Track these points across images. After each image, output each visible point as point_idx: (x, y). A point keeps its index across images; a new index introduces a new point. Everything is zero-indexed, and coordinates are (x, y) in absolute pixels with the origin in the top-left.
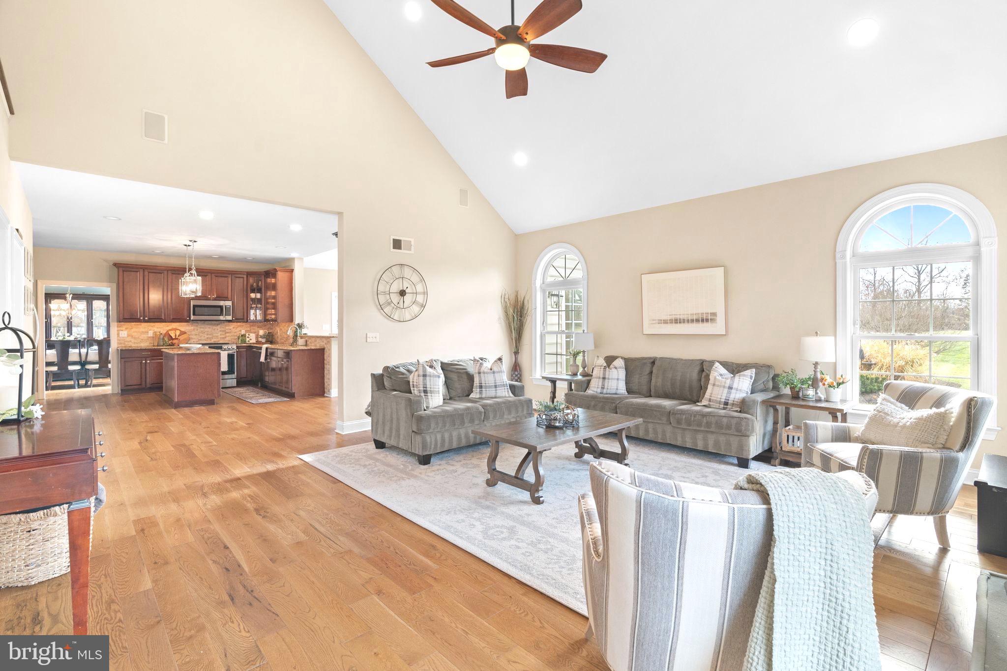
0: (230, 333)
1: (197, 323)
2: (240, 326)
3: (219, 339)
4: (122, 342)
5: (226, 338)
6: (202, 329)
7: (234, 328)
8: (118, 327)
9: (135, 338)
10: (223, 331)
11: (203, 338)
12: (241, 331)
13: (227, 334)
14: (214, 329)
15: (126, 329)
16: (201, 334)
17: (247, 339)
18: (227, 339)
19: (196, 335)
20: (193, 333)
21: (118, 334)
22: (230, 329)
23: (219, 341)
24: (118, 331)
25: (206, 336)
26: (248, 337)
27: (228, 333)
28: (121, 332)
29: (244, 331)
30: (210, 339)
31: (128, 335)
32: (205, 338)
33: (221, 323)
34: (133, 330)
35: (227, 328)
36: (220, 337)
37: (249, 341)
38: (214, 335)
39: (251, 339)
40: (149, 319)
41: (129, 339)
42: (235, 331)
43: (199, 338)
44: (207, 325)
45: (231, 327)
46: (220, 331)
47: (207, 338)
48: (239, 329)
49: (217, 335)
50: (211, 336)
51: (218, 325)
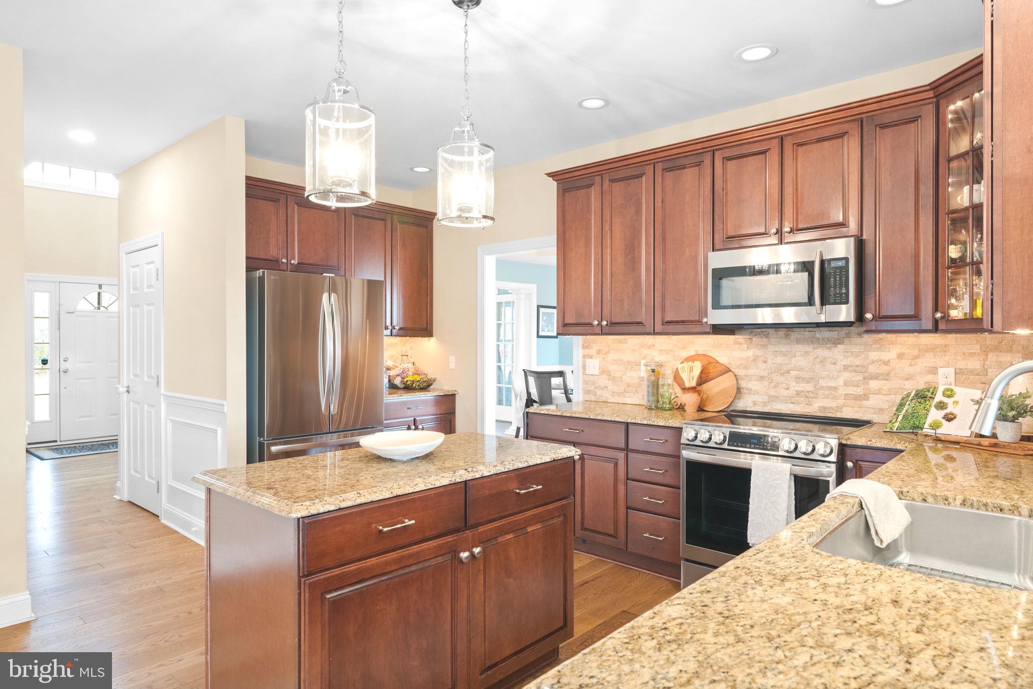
0: (886, 377)
1: (767, 336)
2: (932, 349)
3: (841, 401)
4: (592, 388)
5: (865, 397)
6: (779, 360)
7: (900, 356)
8: (584, 347)
9: (613, 379)
10: (854, 369)
11: (785, 393)
12: (934, 371)
13: (874, 384)
14: (823, 361)
15: (599, 352)
16: (777, 378)
17: (935, 415)
18: (874, 401)
19: (762, 378)
20: (753, 371)
21: (584, 367)
22: (887, 363)
23: (839, 408)
24: (584, 356)
25: (795, 387)
26: (941, 406)
27: (875, 377)
28: (589, 361)
29: (951, 371)
30: (809, 397)
31: (603, 371)
32: (792, 392)
33: (848, 335)
34: (611, 357)
35: (874, 355)
36: (842, 391)
37: (935, 426)
38: (823, 383)
39: (949, 418)
40: (612, 324)
41: (603, 381)
42: (911, 370)
43: (772, 392)
44: (798, 341)
45: (891, 354)
46: (846, 368)
47: (798, 393)
48: (929, 360)
49: (832, 384)
50: (809, 387)
51: (837, 342)
